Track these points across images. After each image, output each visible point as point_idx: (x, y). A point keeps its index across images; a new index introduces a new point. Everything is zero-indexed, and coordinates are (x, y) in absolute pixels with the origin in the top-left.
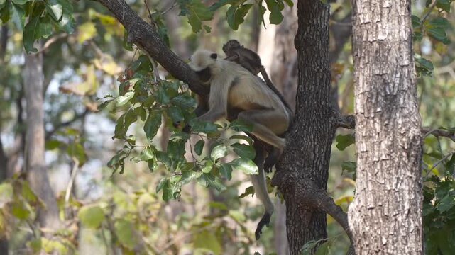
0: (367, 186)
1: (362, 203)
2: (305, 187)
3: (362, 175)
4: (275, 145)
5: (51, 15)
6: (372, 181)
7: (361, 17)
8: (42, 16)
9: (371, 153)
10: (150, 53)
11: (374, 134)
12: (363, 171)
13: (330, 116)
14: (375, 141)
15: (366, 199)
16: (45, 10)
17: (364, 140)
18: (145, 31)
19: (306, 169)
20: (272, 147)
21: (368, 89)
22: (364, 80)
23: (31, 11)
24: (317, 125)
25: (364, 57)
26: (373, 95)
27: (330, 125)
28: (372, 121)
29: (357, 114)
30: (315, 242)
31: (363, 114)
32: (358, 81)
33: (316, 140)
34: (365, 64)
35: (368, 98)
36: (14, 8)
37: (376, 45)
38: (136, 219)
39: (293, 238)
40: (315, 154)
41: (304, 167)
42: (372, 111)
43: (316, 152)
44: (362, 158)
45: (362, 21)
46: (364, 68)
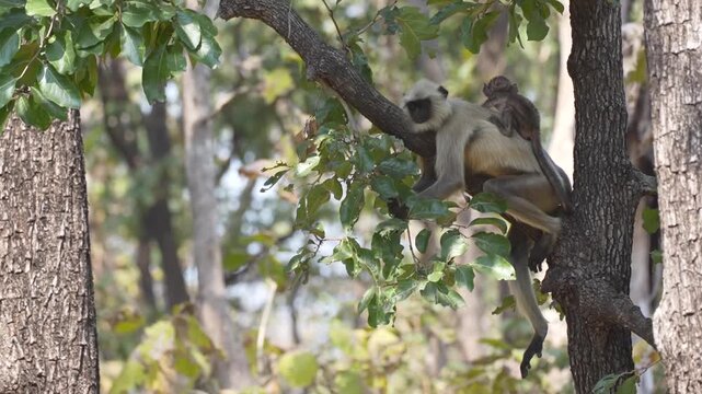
0: (681, 281)
1: (674, 307)
2: (594, 292)
3: (671, 263)
4: (545, 229)
5: (183, 42)
6: (689, 273)
7: (659, 15)
8: (170, 44)
9: (683, 228)
10: (342, 95)
11: (688, 198)
12: (673, 256)
13: (628, 179)
14: (690, 208)
15: (680, 301)
16: (175, 35)
17: (672, 209)
18: (332, 60)
19: (595, 263)
20: (540, 232)
21: (675, 128)
22: (667, 114)
23: (154, 37)
24: (608, 193)
25: (666, 78)
26: (683, 137)
27: (630, 193)
28: (683, 178)
29: (659, 167)
30: (615, 378)
31: (669, 167)
32: (658, 116)
33: (609, 217)
34: (668, 89)
35: (676, 141)
36: (126, 33)
37: (684, 58)
38: (368, 370)
39: (580, 373)
40: (608, 240)
41: (592, 260)
42: (683, 161)
43: (610, 235)
44: (670, 236)
45: (661, 22)
46: (667, 95)
